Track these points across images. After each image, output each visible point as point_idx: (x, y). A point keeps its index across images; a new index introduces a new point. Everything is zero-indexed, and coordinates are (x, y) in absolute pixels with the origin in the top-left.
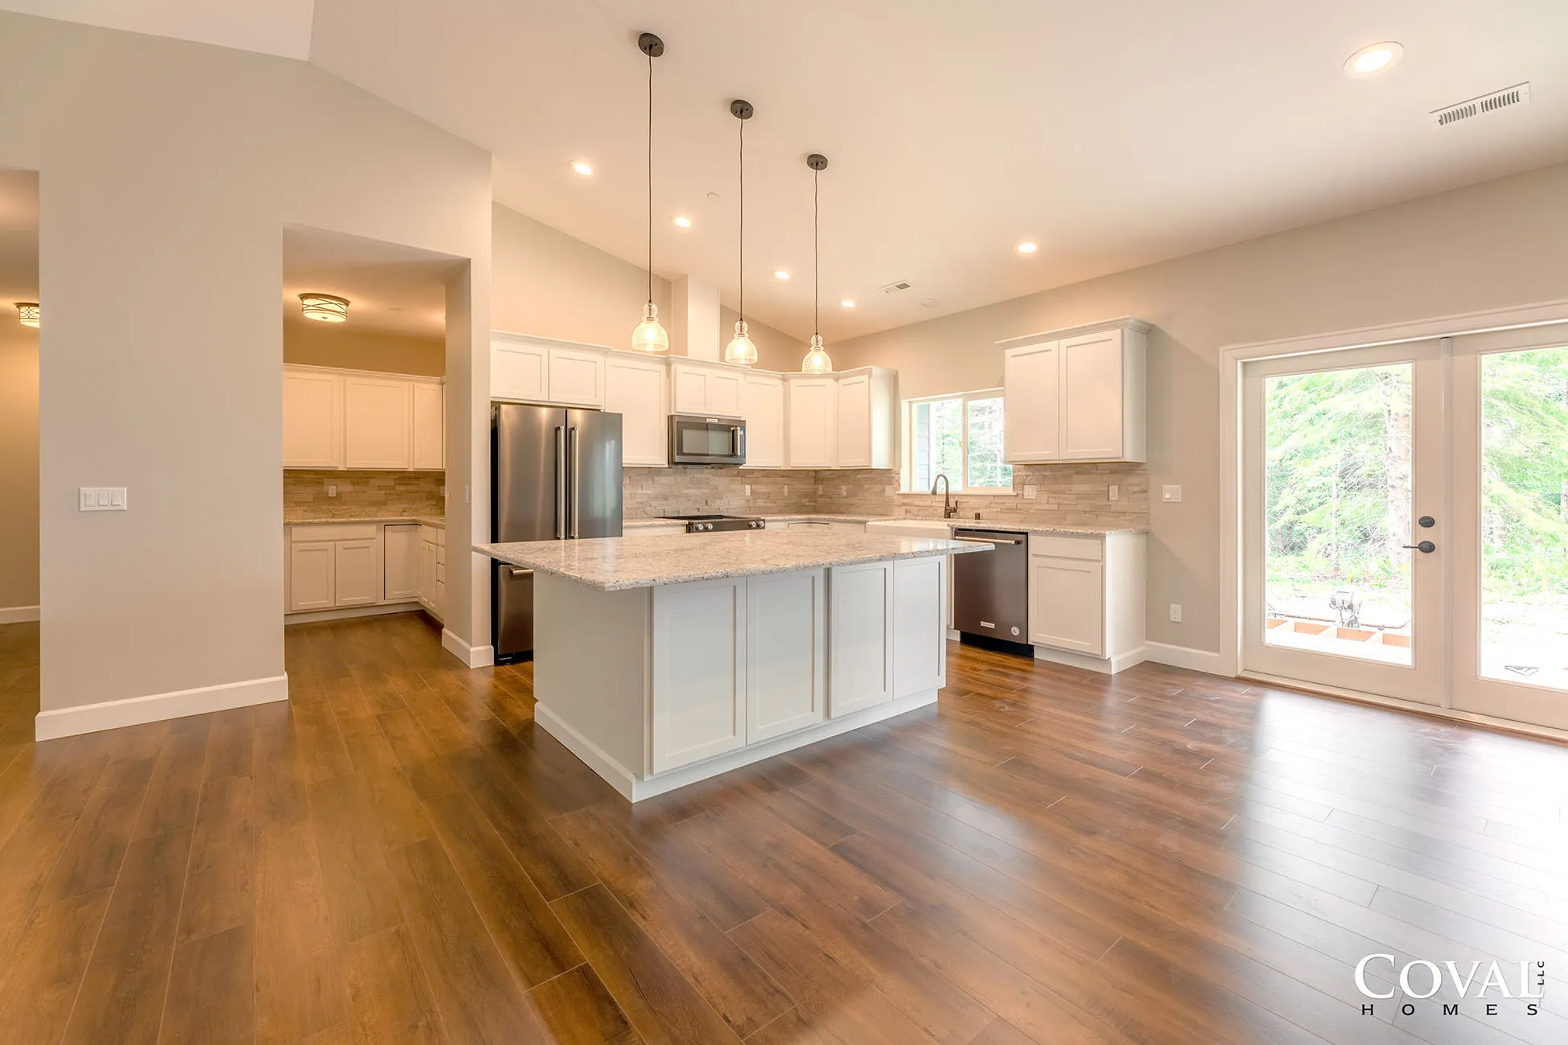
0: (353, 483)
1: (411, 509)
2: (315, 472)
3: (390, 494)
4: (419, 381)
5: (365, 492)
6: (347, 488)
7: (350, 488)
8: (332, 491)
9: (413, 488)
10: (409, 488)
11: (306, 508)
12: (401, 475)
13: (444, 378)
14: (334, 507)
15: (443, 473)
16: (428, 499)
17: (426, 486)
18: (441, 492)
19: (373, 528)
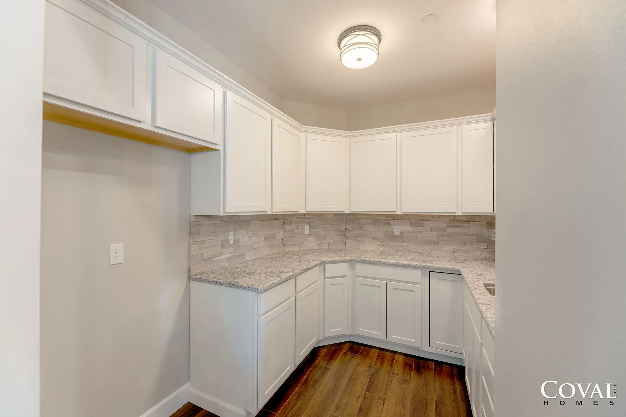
0: (411, 225)
1: (461, 250)
2: (385, 215)
3: (441, 235)
4: (467, 123)
5: (421, 232)
6: (407, 228)
7: (410, 228)
8: (397, 230)
9: (464, 231)
10: (459, 230)
11: (379, 243)
12: (453, 218)
13: (495, 112)
14: (399, 244)
15: (493, 217)
16: (478, 241)
17: (475, 229)
18: (492, 235)
19: (418, 273)
